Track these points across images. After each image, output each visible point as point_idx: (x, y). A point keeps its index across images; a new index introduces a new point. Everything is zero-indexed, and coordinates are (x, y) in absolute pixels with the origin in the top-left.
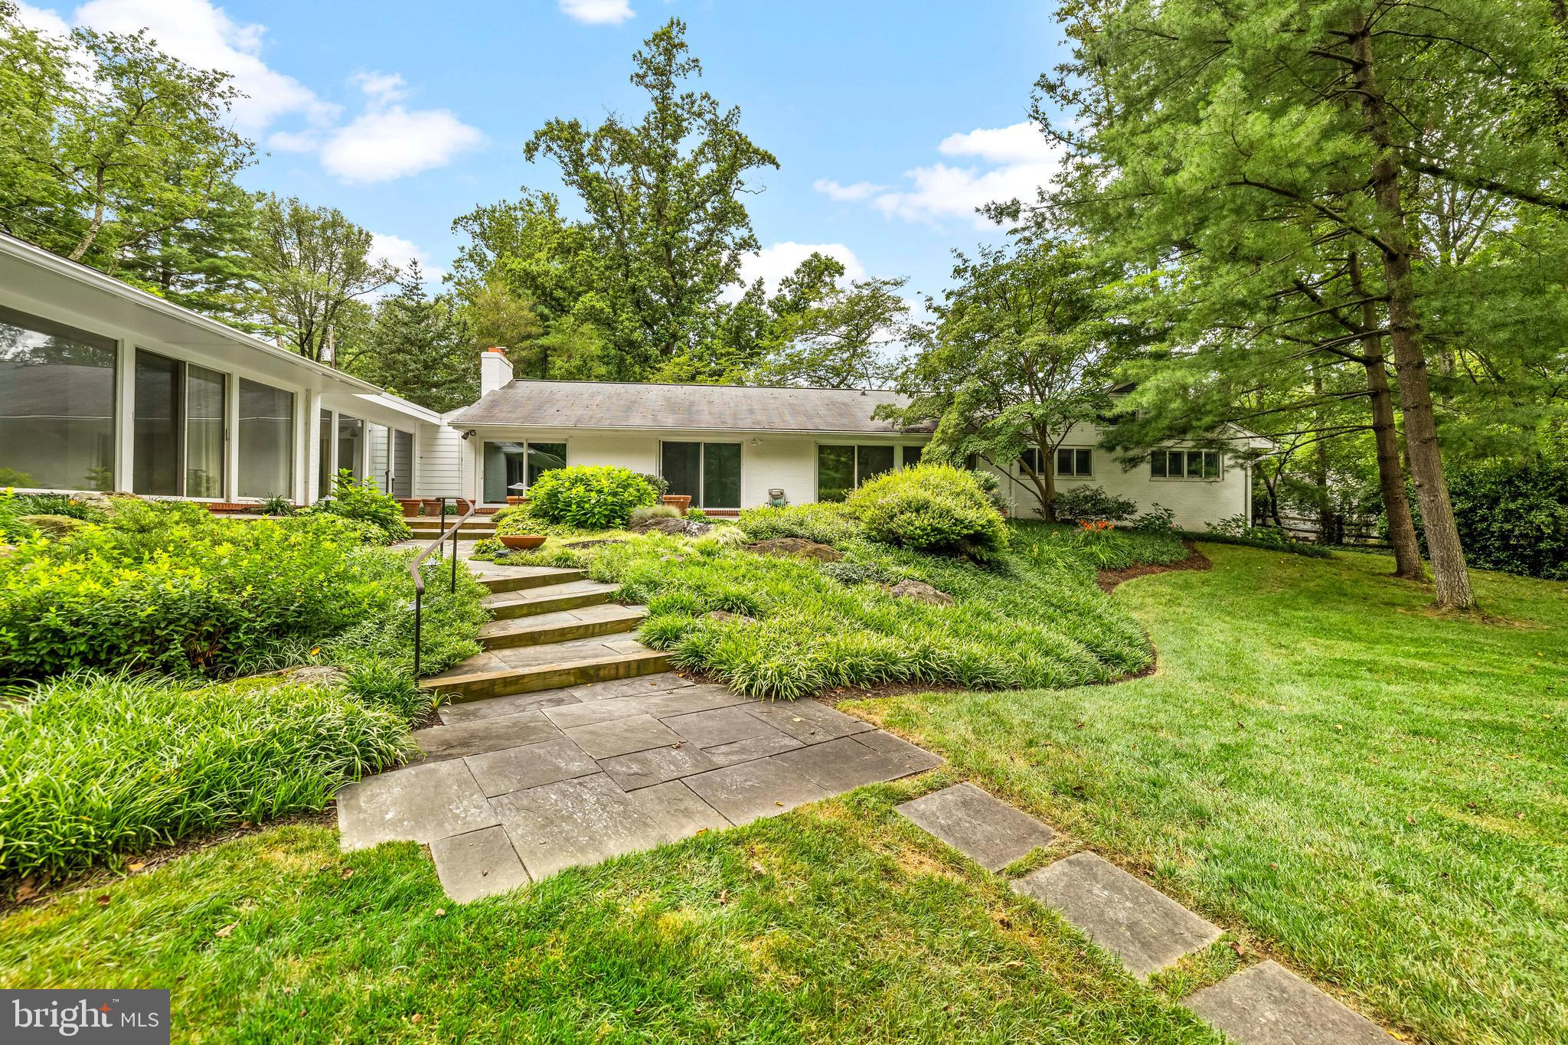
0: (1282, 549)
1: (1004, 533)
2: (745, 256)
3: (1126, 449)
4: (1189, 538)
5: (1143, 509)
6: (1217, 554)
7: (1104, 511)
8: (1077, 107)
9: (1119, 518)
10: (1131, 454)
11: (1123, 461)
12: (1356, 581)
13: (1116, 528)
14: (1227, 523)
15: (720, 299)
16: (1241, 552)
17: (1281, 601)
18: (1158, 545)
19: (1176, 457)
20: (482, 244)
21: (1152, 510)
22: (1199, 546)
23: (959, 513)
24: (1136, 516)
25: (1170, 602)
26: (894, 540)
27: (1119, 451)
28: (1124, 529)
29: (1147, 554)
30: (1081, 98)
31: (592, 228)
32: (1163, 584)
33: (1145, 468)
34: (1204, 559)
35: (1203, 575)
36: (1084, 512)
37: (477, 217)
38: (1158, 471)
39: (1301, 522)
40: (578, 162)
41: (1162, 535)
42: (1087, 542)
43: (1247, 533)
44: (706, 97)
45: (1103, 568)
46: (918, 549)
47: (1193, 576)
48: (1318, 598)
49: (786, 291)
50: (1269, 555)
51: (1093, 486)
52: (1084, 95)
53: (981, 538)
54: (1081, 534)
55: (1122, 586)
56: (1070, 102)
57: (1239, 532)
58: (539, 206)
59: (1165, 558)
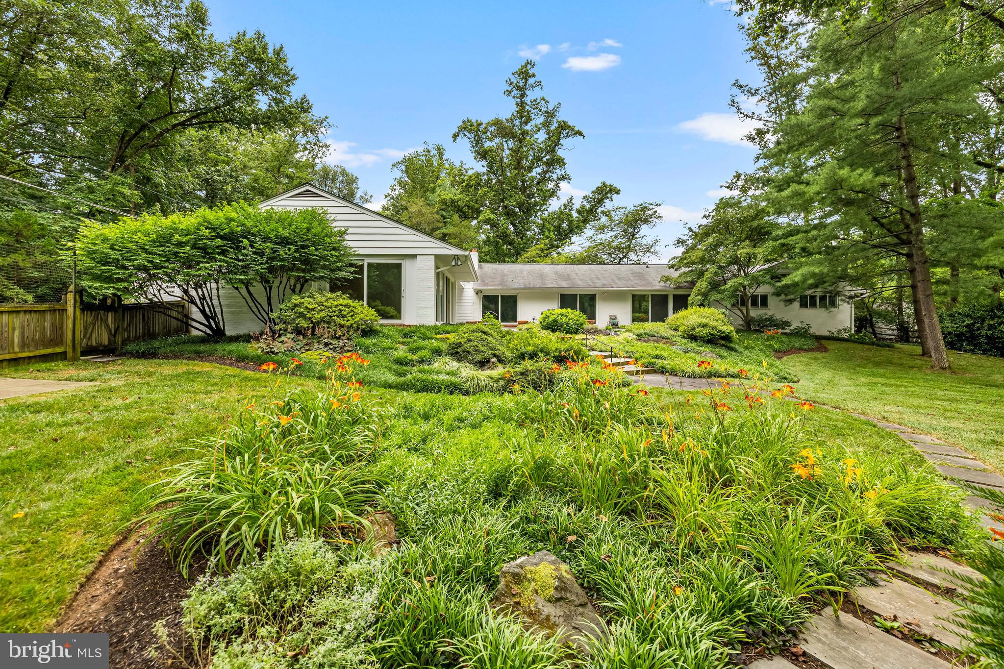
0: (867, 344)
1: (735, 336)
2: (563, 184)
3: (786, 295)
4: (818, 338)
5: (795, 325)
6: (831, 345)
7: (775, 325)
8: (757, 98)
9: (783, 329)
10: (789, 297)
11: (785, 301)
12: (900, 358)
13: (782, 333)
14: (840, 331)
15: (551, 210)
16: (844, 345)
17: (859, 366)
18: (802, 341)
19: (813, 298)
20: (405, 175)
21: (800, 325)
22: (823, 342)
23: (720, 328)
24: (792, 328)
25: (807, 365)
26: (693, 338)
27: (783, 297)
28: (785, 334)
29: (797, 345)
30: (759, 92)
31: (484, 174)
32: (804, 358)
33: (797, 304)
34: (825, 348)
35: (824, 354)
36: (766, 326)
37: (403, 162)
38: (803, 305)
39: (888, 331)
40: (478, 142)
41: (805, 337)
42: (768, 340)
43: (851, 336)
44: (543, 99)
45: (776, 351)
46: (704, 341)
47: (818, 355)
48: (877, 364)
49: (585, 203)
50: (860, 346)
51: (770, 313)
52: (762, 90)
53: (727, 338)
54: (765, 336)
55: (785, 358)
56: (753, 95)
57: (846, 335)
58: (434, 152)
59: (806, 347)
